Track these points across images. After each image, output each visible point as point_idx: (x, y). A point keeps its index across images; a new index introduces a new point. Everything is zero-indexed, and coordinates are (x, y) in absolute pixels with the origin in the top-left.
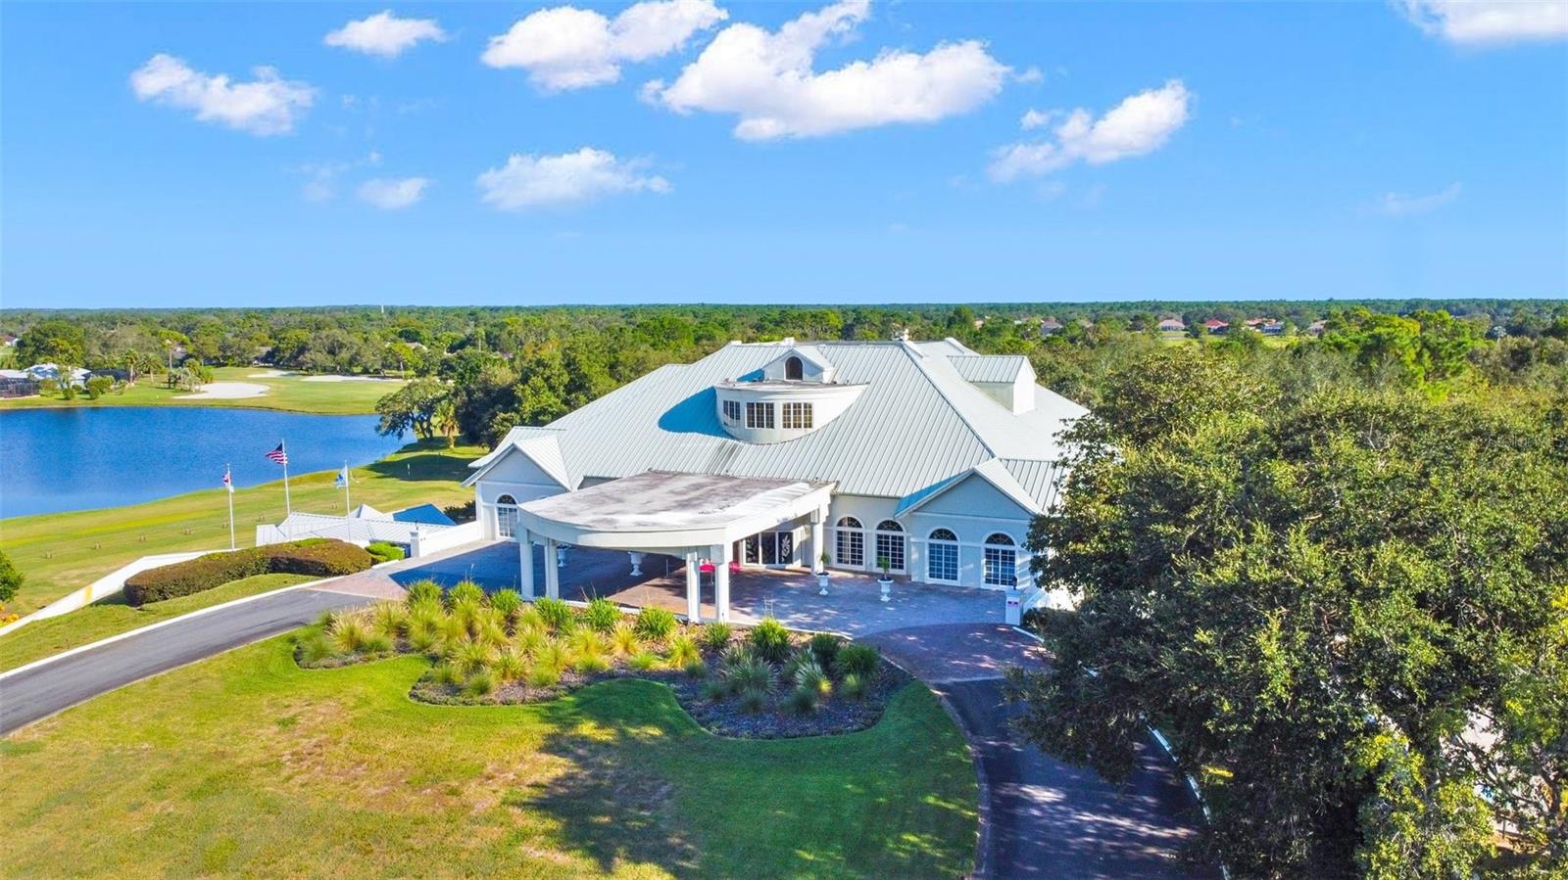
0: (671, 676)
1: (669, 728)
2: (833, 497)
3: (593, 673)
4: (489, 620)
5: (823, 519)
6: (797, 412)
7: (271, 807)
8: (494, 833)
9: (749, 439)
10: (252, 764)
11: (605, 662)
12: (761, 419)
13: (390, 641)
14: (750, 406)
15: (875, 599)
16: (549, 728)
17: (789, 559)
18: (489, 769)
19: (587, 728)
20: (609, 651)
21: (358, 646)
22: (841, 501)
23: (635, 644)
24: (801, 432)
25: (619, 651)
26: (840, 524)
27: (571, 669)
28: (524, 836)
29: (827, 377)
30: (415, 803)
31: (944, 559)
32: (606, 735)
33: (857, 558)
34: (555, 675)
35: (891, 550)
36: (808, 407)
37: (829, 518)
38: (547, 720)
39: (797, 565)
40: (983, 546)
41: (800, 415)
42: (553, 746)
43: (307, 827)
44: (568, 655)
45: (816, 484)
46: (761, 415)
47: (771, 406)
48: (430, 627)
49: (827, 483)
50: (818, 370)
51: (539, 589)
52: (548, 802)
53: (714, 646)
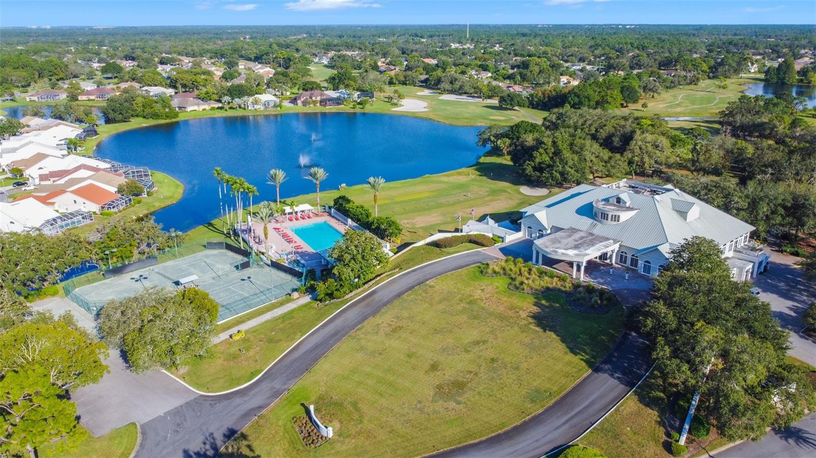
0: (565, 292)
1: (561, 305)
2: (620, 245)
3: (548, 289)
4: (525, 271)
5: (616, 251)
6: (615, 217)
7: (483, 309)
8: (525, 322)
9: (600, 222)
10: (478, 299)
11: (550, 286)
12: (604, 217)
13: (502, 272)
14: (602, 213)
15: (624, 277)
16: (535, 300)
17: (606, 259)
18: (524, 308)
19: (543, 302)
20: (552, 284)
21: (495, 272)
22: (622, 247)
23: (558, 283)
24: (616, 223)
25: (554, 284)
26: (622, 252)
27: (543, 287)
28: (531, 323)
29: (627, 205)
30: (511, 313)
31: (647, 268)
32: (547, 304)
33: (625, 262)
34: (538, 288)
35: (634, 262)
36: (619, 216)
37: (618, 251)
38: (535, 298)
39: (608, 261)
40: (658, 267)
41: (616, 218)
42: (536, 304)
43: (491, 314)
44: (542, 283)
45: (615, 241)
46: (605, 216)
47: (608, 215)
48: (511, 270)
49: (619, 241)
50: (625, 203)
51: (537, 261)
52: (535, 317)
53: (577, 286)
